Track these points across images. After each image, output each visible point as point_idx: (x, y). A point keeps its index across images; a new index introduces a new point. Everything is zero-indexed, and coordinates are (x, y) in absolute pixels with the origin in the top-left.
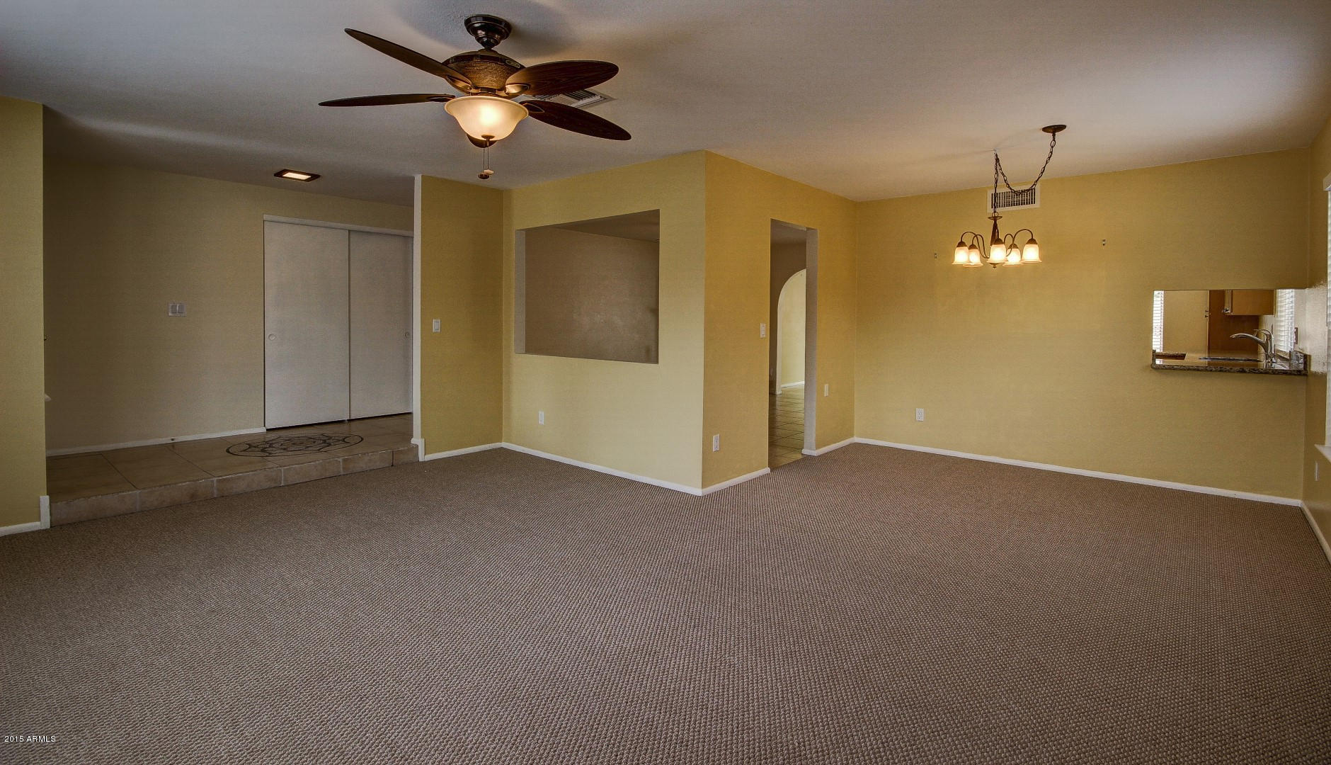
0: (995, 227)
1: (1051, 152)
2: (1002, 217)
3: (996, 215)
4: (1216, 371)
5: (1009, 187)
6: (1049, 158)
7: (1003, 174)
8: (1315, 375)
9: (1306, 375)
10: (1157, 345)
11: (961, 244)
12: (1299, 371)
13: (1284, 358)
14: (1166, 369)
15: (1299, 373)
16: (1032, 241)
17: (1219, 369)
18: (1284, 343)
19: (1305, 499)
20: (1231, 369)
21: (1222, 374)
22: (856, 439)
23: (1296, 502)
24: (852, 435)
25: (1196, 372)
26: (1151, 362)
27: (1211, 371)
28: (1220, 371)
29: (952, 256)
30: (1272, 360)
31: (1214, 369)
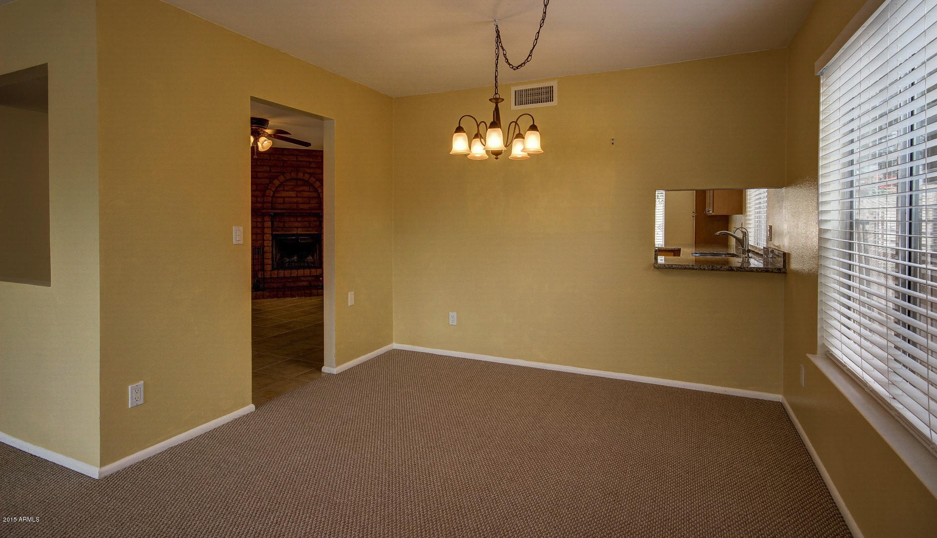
0: (497, 110)
1: (545, 13)
2: (503, 100)
3: (497, 96)
4: (708, 270)
5: (508, 61)
6: (543, 20)
7: (503, 48)
8: (797, 274)
9: (785, 273)
10: (659, 241)
11: (459, 129)
12: (780, 269)
13: (758, 253)
14: (666, 268)
15: (779, 271)
16: (533, 128)
17: (711, 268)
18: (756, 239)
19: (785, 394)
20: (721, 267)
21: (713, 272)
22: (395, 346)
23: (778, 397)
24: (391, 342)
25: (692, 271)
26: (653, 261)
27: (704, 269)
28: (712, 270)
29: (450, 145)
30: (748, 255)
31: (707, 268)
